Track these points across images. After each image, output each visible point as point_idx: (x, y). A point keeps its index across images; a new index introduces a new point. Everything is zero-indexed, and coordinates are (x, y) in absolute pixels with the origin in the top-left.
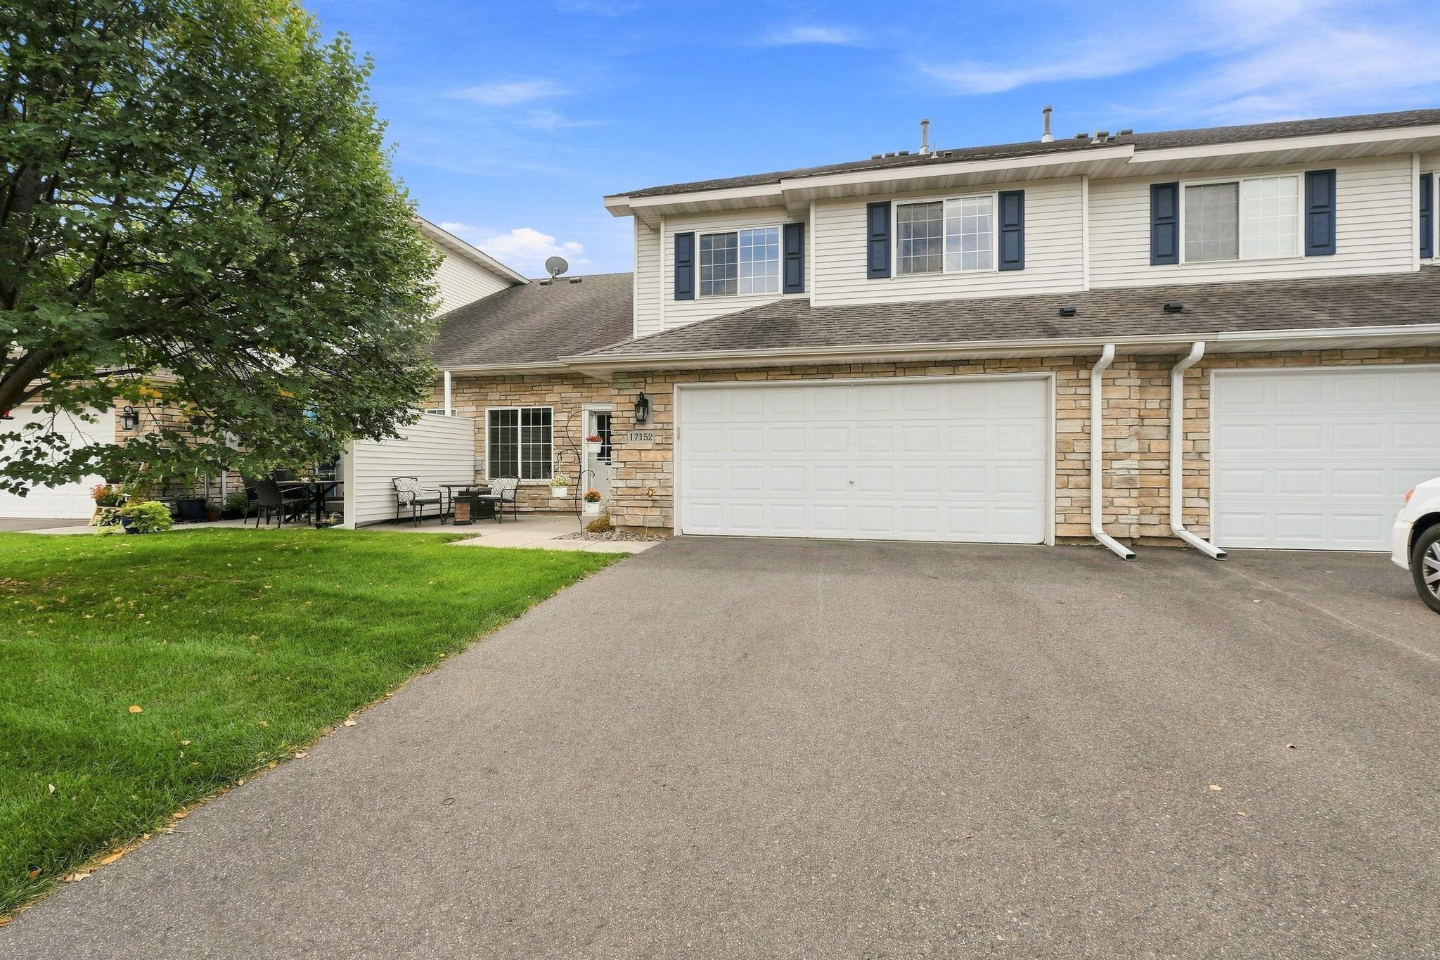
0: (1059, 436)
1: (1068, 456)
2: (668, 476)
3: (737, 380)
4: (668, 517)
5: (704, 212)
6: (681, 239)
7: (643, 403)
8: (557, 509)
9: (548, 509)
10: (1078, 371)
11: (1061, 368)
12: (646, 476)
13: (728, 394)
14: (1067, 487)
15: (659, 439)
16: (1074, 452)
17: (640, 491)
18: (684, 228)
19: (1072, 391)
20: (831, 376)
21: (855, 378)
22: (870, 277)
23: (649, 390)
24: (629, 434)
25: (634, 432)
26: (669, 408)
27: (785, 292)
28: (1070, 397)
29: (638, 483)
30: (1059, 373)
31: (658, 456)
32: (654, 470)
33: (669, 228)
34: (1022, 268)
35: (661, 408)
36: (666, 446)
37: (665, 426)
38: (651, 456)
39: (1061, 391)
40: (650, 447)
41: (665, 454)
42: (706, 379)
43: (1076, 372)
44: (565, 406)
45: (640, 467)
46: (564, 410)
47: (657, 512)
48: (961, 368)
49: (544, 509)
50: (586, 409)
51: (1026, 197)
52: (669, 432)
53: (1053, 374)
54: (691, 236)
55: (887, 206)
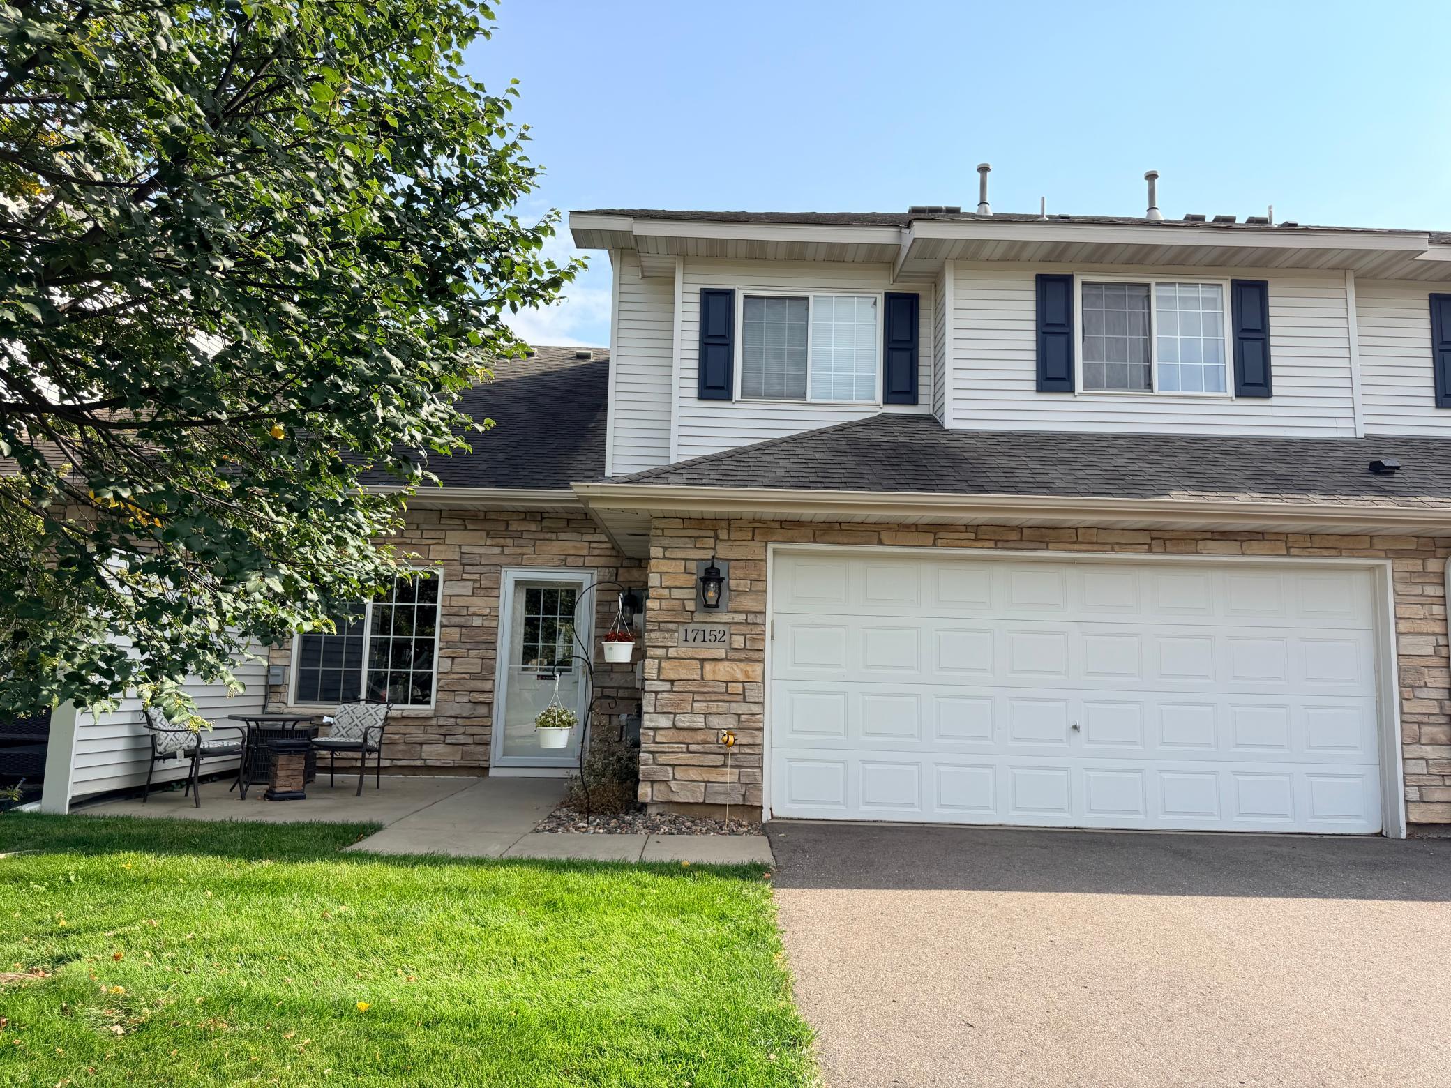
0: (1404, 661)
1: (1419, 693)
2: (755, 709)
3: (880, 543)
4: (754, 786)
5: (757, 256)
6: (711, 298)
7: (711, 576)
8: (439, 764)
9: (418, 763)
10: (1424, 560)
11: (1397, 554)
12: (714, 707)
13: (856, 567)
14: (1419, 743)
15: (738, 642)
16: (1426, 686)
17: (700, 736)
18: (718, 282)
19: (1418, 590)
20: (1044, 546)
21: (1085, 551)
22: (1040, 389)
23: (722, 552)
24: (681, 629)
25: (690, 627)
26: (758, 586)
27: (887, 401)
28: (1412, 599)
29: (699, 722)
30: (1397, 561)
31: (737, 671)
32: (727, 698)
33: (690, 278)
34: (1268, 395)
35: (745, 585)
36: (754, 654)
37: (751, 618)
38: (723, 671)
39: (1400, 588)
40: (721, 653)
41: (749, 669)
42: (827, 538)
43: (1421, 562)
44: (468, 568)
45: (702, 691)
46: (465, 576)
47: (730, 775)
48: (1255, 544)
49: (412, 763)
50: (509, 577)
51: (1271, 291)
52: (758, 630)
53: (1388, 563)
54: (729, 295)
55: (1067, 281)
